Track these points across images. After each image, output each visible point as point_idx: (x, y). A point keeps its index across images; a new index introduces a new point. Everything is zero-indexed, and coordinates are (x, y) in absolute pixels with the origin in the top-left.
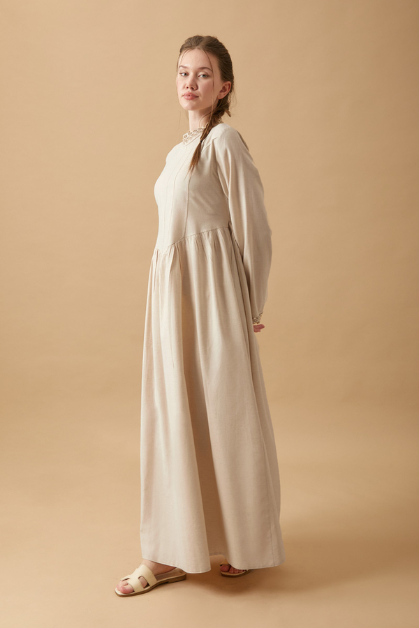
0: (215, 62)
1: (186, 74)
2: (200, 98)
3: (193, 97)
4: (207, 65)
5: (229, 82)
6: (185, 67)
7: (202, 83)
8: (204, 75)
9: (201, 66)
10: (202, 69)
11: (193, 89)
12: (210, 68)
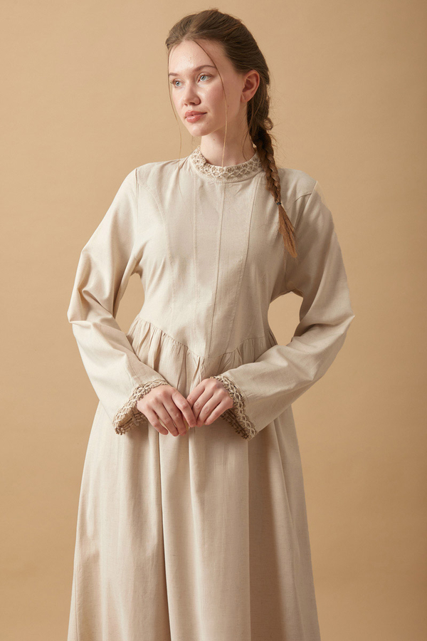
0: (217, 50)
2: (210, 115)
3: (198, 116)
4: (206, 61)
5: (255, 72)
6: (176, 75)
7: (205, 90)
9: (196, 67)
10: (199, 69)
11: (193, 104)
12: (211, 64)
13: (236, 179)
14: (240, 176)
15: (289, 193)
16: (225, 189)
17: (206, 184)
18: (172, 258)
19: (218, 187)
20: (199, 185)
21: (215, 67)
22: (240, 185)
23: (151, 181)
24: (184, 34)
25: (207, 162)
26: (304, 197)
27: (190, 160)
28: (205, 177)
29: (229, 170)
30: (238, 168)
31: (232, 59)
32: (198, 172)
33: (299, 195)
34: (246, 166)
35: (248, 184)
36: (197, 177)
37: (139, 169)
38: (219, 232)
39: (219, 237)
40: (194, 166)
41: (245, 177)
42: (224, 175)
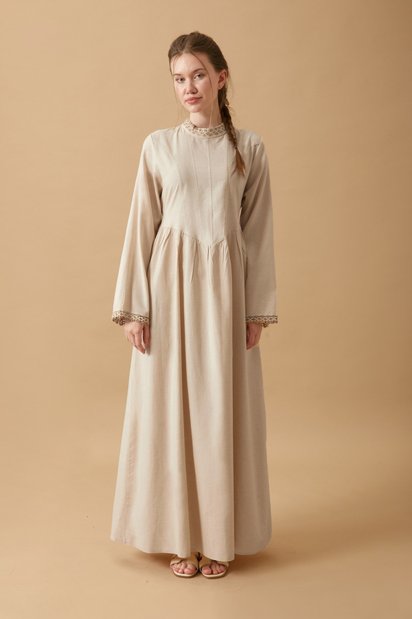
0: (204, 58)
1: (182, 80)
2: (204, 97)
3: (196, 100)
4: (199, 66)
5: (224, 71)
6: (178, 75)
7: (200, 84)
8: (199, 76)
9: (194, 70)
10: (196, 71)
11: (193, 93)
12: (203, 68)
13: (214, 136)
14: (217, 134)
15: (246, 143)
16: (209, 142)
17: (197, 140)
18: (183, 185)
19: (204, 141)
20: (193, 140)
21: (206, 69)
22: (217, 139)
23: (162, 141)
24: (182, 49)
25: (195, 127)
26: (255, 146)
27: (183, 126)
28: (195, 135)
29: (211, 130)
30: (216, 129)
31: (214, 64)
32: (190, 133)
33: (253, 145)
34: (219, 128)
35: (222, 138)
36: (190, 136)
37: (152, 134)
38: (209, 168)
39: (209, 171)
40: (187, 130)
41: (220, 134)
42: (208, 134)
